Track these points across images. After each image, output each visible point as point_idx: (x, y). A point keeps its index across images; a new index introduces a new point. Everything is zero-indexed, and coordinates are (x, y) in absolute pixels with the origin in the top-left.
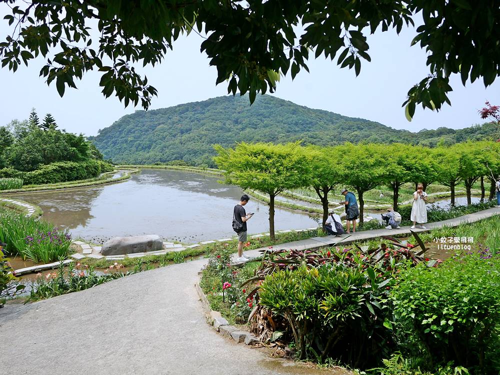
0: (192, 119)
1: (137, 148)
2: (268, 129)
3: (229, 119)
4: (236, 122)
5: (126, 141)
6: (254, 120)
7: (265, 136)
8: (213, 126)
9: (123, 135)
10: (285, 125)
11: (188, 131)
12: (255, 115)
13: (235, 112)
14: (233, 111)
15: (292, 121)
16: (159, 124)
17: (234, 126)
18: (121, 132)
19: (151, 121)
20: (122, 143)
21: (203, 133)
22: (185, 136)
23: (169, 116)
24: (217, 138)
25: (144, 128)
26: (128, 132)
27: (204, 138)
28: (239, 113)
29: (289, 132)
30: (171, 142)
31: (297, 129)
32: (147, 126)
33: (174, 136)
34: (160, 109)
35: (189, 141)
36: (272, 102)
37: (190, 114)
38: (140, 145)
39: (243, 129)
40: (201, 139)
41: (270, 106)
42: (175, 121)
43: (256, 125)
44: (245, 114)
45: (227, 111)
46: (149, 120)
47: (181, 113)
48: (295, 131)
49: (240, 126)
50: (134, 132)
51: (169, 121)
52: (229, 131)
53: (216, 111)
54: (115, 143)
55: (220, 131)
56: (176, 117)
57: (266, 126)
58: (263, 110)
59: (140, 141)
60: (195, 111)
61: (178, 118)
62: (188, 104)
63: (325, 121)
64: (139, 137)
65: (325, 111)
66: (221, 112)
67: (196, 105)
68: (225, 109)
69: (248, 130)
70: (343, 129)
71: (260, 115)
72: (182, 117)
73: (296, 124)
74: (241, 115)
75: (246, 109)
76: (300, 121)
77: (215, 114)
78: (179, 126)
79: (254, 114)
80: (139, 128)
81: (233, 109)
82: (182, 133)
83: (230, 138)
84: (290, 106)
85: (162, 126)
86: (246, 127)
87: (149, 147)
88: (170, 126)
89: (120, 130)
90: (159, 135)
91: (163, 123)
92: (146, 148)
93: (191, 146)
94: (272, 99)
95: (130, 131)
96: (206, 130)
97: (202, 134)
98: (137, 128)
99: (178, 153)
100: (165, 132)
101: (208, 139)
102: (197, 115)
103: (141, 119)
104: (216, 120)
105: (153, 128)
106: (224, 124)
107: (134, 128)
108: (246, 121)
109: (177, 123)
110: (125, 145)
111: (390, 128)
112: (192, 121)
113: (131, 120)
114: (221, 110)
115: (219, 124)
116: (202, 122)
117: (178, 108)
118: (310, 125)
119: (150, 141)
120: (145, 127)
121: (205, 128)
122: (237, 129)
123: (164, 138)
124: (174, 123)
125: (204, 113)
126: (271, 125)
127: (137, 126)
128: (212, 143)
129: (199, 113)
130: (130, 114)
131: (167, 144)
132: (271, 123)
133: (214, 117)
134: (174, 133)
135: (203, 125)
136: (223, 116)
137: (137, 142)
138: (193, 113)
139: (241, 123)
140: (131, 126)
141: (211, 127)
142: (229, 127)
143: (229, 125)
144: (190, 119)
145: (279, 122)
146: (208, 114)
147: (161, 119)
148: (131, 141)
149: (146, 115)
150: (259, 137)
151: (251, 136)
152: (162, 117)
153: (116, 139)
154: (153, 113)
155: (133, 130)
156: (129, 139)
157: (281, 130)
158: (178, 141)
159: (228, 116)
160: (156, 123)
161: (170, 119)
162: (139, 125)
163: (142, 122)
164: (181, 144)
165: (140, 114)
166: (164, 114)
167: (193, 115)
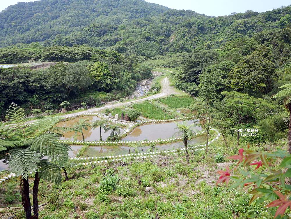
0: (61, 8)
1: (19, 31)
2: (115, 16)
3: (87, 8)
4: (93, 11)
5: (11, 26)
6: (106, 9)
7: (113, 20)
8: (75, 13)
9: (8, 21)
10: (128, 13)
11: (57, 17)
12: (106, 6)
13: (92, 4)
14: (91, 2)
15: (134, 10)
16: (36, 13)
17: (91, 13)
18: (6, 19)
19: (30, 11)
20: (8, 27)
21: (67, 18)
22: (55, 22)
23: (44, 6)
24: (77, 23)
25: (24, 16)
27: (67, 22)
28: (96, 4)
29: (131, 18)
30: (43, 26)
31: (137, 16)
32: (26, 14)
33: (47, 22)
34: (36, 1)
35: (56, 25)
37: (59, 5)
38: (21, 28)
39: (98, 16)
40: (65, 23)
43: (107, 13)
44: (99, 5)
46: (28, 9)
48: (136, 18)
49: (95, 14)
50: (17, 19)
51: (44, 10)
52: (87, 17)
53: (78, 2)
55: (80, 17)
56: (48, 7)
57: (115, 14)
58: (112, 2)
59: (21, 26)
60: (63, 2)
61: (50, 8)
63: (158, 10)
64: (20, 23)
65: (157, 5)
66: (82, 3)
69: (101, 16)
70: (170, 15)
71: (110, 6)
72: (53, 7)
73: (136, 12)
74: (97, 6)
76: (140, 10)
77: (77, 4)
78: (51, 14)
79: (106, 4)
80: (21, 16)
82: (53, 19)
85: (38, 14)
86: (100, 14)
87: (28, 30)
88: (44, 14)
89: (5, 17)
90: (35, 21)
91: (39, 12)
92: (25, 31)
93: (56, 28)
95: (13, 19)
96: (69, 16)
97: (66, 20)
98: (19, 16)
99: (45, 34)
100: (40, 18)
101: (70, 23)
103: (22, 9)
104: (78, 9)
105: (31, 15)
106: (84, 12)
107: (16, 16)
108: (100, 10)
109: (49, 11)
110: (9, 29)
111: (203, 15)
112: (60, 11)
113: (14, 10)
114: (82, 2)
115: (80, 12)
116: (67, 10)
118: (147, 13)
119: (28, 25)
121: (69, 15)
122: (93, 16)
123: (39, 23)
124: (46, 12)
125: (69, 4)
126: (119, 13)
127: (19, 14)
128: (73, 26)
129: (66, 4)
130: (13, 5)
131: (40, 27)
132: (118, 11)
133: (76, 7)
134: (47, 19)
136: (83, 6)
137: (19, 27)
138: (62, 4)
139: (96, 12)
140: (14, 14)
141: (73, 14)
142: (87, 14)
143: (87, 13)
144: (59, 9)
145: (124, 11)
146: (72, 5)
147: (37, 9)
148: (14, 26)
149: (26, 6)
150: (109, 22)
151: (103, 21)
152: (38, 7)
153: (3, 24)
154: (31, 4)
155: (16, 17)
156: (13, 24)
157: (125, 16)
158: (48, 25)
159: (87, 6)
160: (34, 12)
161: (45, 8)
162: (20, 13)
163: (23, 11)
164: (51, 27)
165: (21, 5)
166: (40, 5)
167: (62, 6)
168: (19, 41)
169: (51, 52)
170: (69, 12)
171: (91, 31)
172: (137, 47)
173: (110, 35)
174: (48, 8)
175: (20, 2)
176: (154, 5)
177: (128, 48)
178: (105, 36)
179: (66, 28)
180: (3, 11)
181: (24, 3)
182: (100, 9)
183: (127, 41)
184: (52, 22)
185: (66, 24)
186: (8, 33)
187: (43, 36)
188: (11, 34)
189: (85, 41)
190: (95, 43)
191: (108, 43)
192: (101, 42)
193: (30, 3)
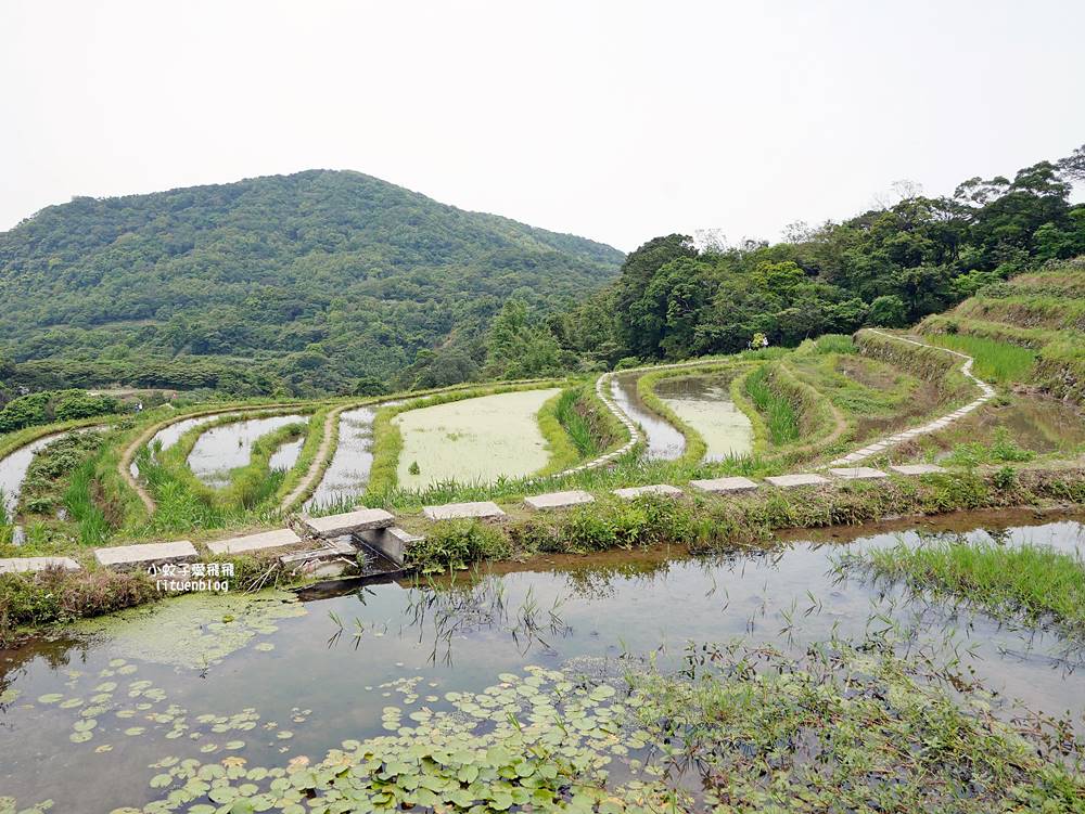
0: (200, 223)
1: (68, 282)
2: (353, 255)
3: (276, 228)
4: (294, 235)
5: (44, 266)
6: (330, 232)
8: (238, 242)
9: (38, 252)
10: (393, 248)
11: (185, 250)
12: (333, 222)
13: (295, 213)
14: (292, 209)
15: (410, 239)
16: (126, 231)
17: (285, 243)
18: (33, 245)
19: (106, 224)
20: (36, 269)
21: (213, 257)
22: (177, 261)
23: (150, 213)
24: (240, 270)
25: (87, 237)
26: (51, 246)
27: (211, 268)
28: (304, 214)
29: (397, 262)
30: (142, 273)
31: (417, 257)
32: (95, 234)
33: (155, 260)
34: (129, 196)
35: (180, 274)
36: (376, 195)
37: (195, 212)
38: (74, 275)
39: (304, 252)
40: (205, 270)
41: (373, 203)
42: (161, 225)
43: (332, 244)
44: (312, 219)
45: (277, 210)
46: (103, 220)
47: (175, 209)
48: (412, 262)
49: (298, 245)
50: (65, 246)
51: (148, 225)
52: (271, 254)
53: (252, 208)
54: (18, 269)
56: (163, 217)
57: (353, 248)
59: (77, 267)
60: (208, 205)
61: (167, 219)
62: (194, 189)
63: (484, 241)
64: (75, 258)
65: (497, 217)
66: (262, 212)
67: (211, 192)
68: (271, 206)
69: (312, 254)
71: (346, 222)
72: (176, 218)
73: (417, 246)
74: (305, 220)
75: (320, 206)
76: (426, 241)
77: (248, 215)
78: (167, 238)
79: (334, 219)
80: (78, 237)
81: (294, 204)
82: (173, 253)
83: (269, 272)
84: (414, 205)
85: (129, 234)
86: (311, 247)
87: (96, 281)
88: (148, 236)
89: (31, 239)
90: (119, 255)
91: (133, 229)
92: (88, 283)
93: (177, 286)
94: (377, 187)
95: (54, 244)
96: (220, 251)
97: (209, 261)
98: (73, 237)
99: (145, 301)
100: (133, 249)
101: (220, 272)
102: (213, 214)
103: (85, 219)
104: (248, 230)
105: (109, 239)
106: (264, 240)
107: (64, 238)
108: (311, 235)
109: (163, 229)
110: (40, 275)
112: (197, 229)
113: (60, 219)
114: (263, 208)
115: (252, 239)
116: (217, 231)
117: (170, 197)
118: (446, 250)
119: (97, 268)
120: (91, 236)
121: (219, 245)
122: (290, 252)
123: (131, 263)
124: (156, 230)
125: (226, 211)
126: (364, 246)
127: (71, 233)
128: (228, 280)
129: (216, 211)
130: (58, 204)
131: (131, 277)
132: (365, 241)
133: (244, 222)
134: (155, 253)
135: (218, 238)
136: (264, 221)
137: (69, 270)
138: (203, 209)
139: (301, 238)
140: (58, 232)
141: (233, 246)
142: (273, 245)
143: (275, 241)
144: (194, 223)
145: (380, 241)
146: (234, 214)
147: (130, 219)
148: (55, 267)
149: (96, 209)
150: (328, 274)
151: (314, 270)
152: (132, 215)
153: (22, 259)
154: (114, 204)
155: (63, 241)
156: (52, 262)
157: (379, 258)
158: (157, 272)
159: (277, 222)
160: (119, 228)
161: (151, 220)
162: (78, 231)
163: (86, 224)
164: (163, 279)
165: (82, 206)
166: (137, 209)
167: (203, 214)
168: (70, 315)
169: (150, 371)
170: (221, 238)
171: (264, 307)
172: (352, 358)
173: (308, 320)
174: (162, 220)
175: (78, 198)
176: (486, 221)
177: (332, 360)
178: (293, 324)
179: (204, 286)
180: (25, 220)
181: (91, 199)
182: (312, 232)
183: (332, 343)
184: (169, 265)
185: (207, 273)
186: (35, 286)
187: (137, 307)
188: (43, 289)
189: (240, 334)
190: (264, 341)
191: (296, 341)
192: (281, 337)
193: (111, 199)
